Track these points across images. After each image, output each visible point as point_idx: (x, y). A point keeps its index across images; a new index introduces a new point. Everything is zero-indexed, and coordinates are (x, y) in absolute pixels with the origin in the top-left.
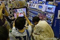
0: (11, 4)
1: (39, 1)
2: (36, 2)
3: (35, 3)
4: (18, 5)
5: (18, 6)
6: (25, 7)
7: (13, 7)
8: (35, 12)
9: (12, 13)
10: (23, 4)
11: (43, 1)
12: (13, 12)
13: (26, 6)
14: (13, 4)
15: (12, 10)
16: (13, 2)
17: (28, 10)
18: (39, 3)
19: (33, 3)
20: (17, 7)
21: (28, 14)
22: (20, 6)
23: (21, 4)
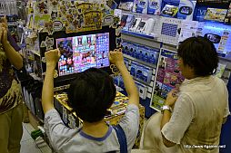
1: (164, 4)
2: (151, 7)
3: (145, 11)
4: (76, 19)
5: (75, 24)
6: (106, 29)
7: (57, 29)
8: (144, 53)
10: (98, 17)
11: (180, 6)
13: (109, 23)
15: (52, 40)
16: (54, 4)
18: (163, 14)
19: (139, 11)
20: (70, 28)
22: (83, 25)
23: (90, 14)
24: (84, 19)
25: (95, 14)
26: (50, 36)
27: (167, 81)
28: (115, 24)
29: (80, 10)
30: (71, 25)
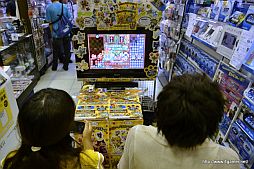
0: (88, 9)
2: (223, 13)
4: (107, 17)
5: (107, 22)
6: (140, 30)
8: (206, 63)
9: (83, 47)
10: (132, 17)
11: (248, 13)
12: (86, 45)
13: (146, 24)
14: (95, 10)
15: (83, 35)
17: (157, 45)
18: (229, 21)
19: (212, 17)
20: (101, 26)
21: (154, 64)
22: (115, 23)
23: (123, 14)
24: (116, 18)
25: (128, 14)
26: (82, 31)
28: (152, 27)
29: (112, 9)
30: (102, 23)
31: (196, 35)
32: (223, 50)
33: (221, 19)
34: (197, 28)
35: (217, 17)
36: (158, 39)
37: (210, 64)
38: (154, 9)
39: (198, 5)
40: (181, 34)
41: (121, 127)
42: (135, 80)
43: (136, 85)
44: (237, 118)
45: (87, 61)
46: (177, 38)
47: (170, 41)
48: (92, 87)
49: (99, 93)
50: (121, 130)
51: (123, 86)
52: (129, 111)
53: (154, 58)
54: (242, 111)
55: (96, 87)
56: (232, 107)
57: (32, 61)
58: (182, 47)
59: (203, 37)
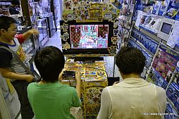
0: (70, 8)
2: (161, 10)
4: (83, 13)
5: (83, 16)
7: (70, 19)
8: (150, 44)
9: (66, 33)
10: (100, 13)
12: (69, 32)
13: (109, 18)
14: (74, 9)
15: (67, 25)
17: (116, 32)
19: (154, 12)
20: (79, 19)
21: (114, 45)
22: (88, 17)
23: (93, 11)
24: (89, 14)
25: (97, 11)
26: (66, 23)
27: (157, 69)
28: (113, 20)
29: (86, 8)
30: (79, 17)
31: (143, 25)
32: (161, 35)
33: (160, 14)
34: (143, 20)
35: (157, 13)
36: (117, 28)
37: (153, 45)
38: (115, 7)
39: (144, 5)
40: (132, 25)
41: (93, 86)
42: (101, 56)
43: (102, 59)
44: (173, 81)
45: (69, 43)
46: (129, 28)
47: (124, 30)
48: (72, 60)
49: (77, 65)
50: (92, 88)
51: (93, 60)
52: (98, 76)
53: (114, 41)
54: (175, 76)
55: (75, 61)
56: (169, 74)
57: (31, 44)
58: (133, 34)
59: (147, 26)
